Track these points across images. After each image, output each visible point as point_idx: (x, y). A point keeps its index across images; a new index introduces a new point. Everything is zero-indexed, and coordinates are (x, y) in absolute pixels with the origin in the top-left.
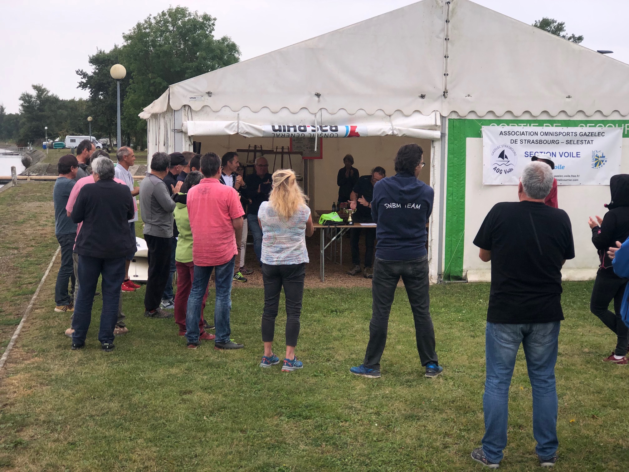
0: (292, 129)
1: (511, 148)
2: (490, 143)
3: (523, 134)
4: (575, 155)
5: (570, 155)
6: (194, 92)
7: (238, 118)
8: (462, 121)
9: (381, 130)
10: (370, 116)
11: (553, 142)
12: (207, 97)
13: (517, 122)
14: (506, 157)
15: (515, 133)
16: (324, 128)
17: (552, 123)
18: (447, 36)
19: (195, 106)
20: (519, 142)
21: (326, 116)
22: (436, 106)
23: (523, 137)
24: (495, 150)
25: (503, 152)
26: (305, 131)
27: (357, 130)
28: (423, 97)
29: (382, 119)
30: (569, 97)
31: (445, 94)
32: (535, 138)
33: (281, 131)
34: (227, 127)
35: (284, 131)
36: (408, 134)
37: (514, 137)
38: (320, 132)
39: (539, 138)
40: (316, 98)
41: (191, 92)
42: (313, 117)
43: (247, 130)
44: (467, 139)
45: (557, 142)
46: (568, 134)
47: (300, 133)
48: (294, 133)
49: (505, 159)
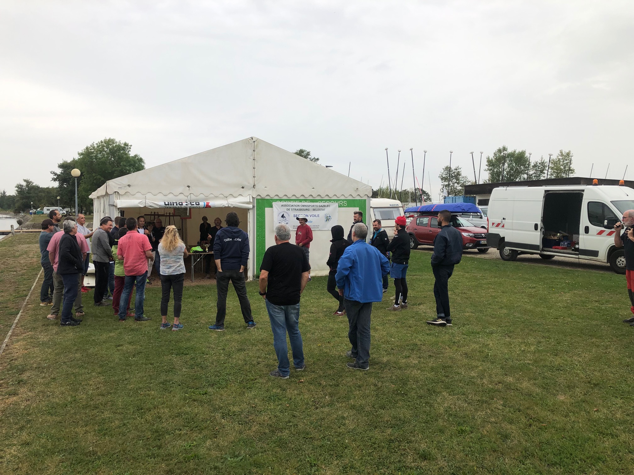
0: (175, 204)
1: (287, 213)
2: (277, 210)
3: (293, 206)
4: (317, 216)
5: (315, 216)
6: (120, 185)
7: (145, 198)
8: (263, 199)
9: (222, 204)
10: (216, 197)
11: (307, 210)
12: (128, 187)
13: (290, 200)
14: (285, 217)
15: (289, 206)
16: (192, 204)
17: (306, 200)
18: (254, 158)
19: (121, 192)
20: (291, 210)
21: (193, 197)
22: (250, 192)
23: (293, 208)
24: (279, 214)
25: (283, 215)
26: (182, 205)
27: (210, 204)
28: (243, 188)
29: (222, 199)
30: (313, 188)
31: (254, 186)
32: (298, 208)
33: (169, 205)
34: (139, 203)
35: (171, 205)
36: (236, 206)
37: (288, 208)
38: (190, 205)
39: (300, 208)
40: (188, 188)
41: (119, 185)
42: (186, 198)
43: (151, 205)
44: (266, 208)
45: (308, 210)
46: (313, 206)
47: (180, 206)
48: (176, 206)
49: (284, 218)
